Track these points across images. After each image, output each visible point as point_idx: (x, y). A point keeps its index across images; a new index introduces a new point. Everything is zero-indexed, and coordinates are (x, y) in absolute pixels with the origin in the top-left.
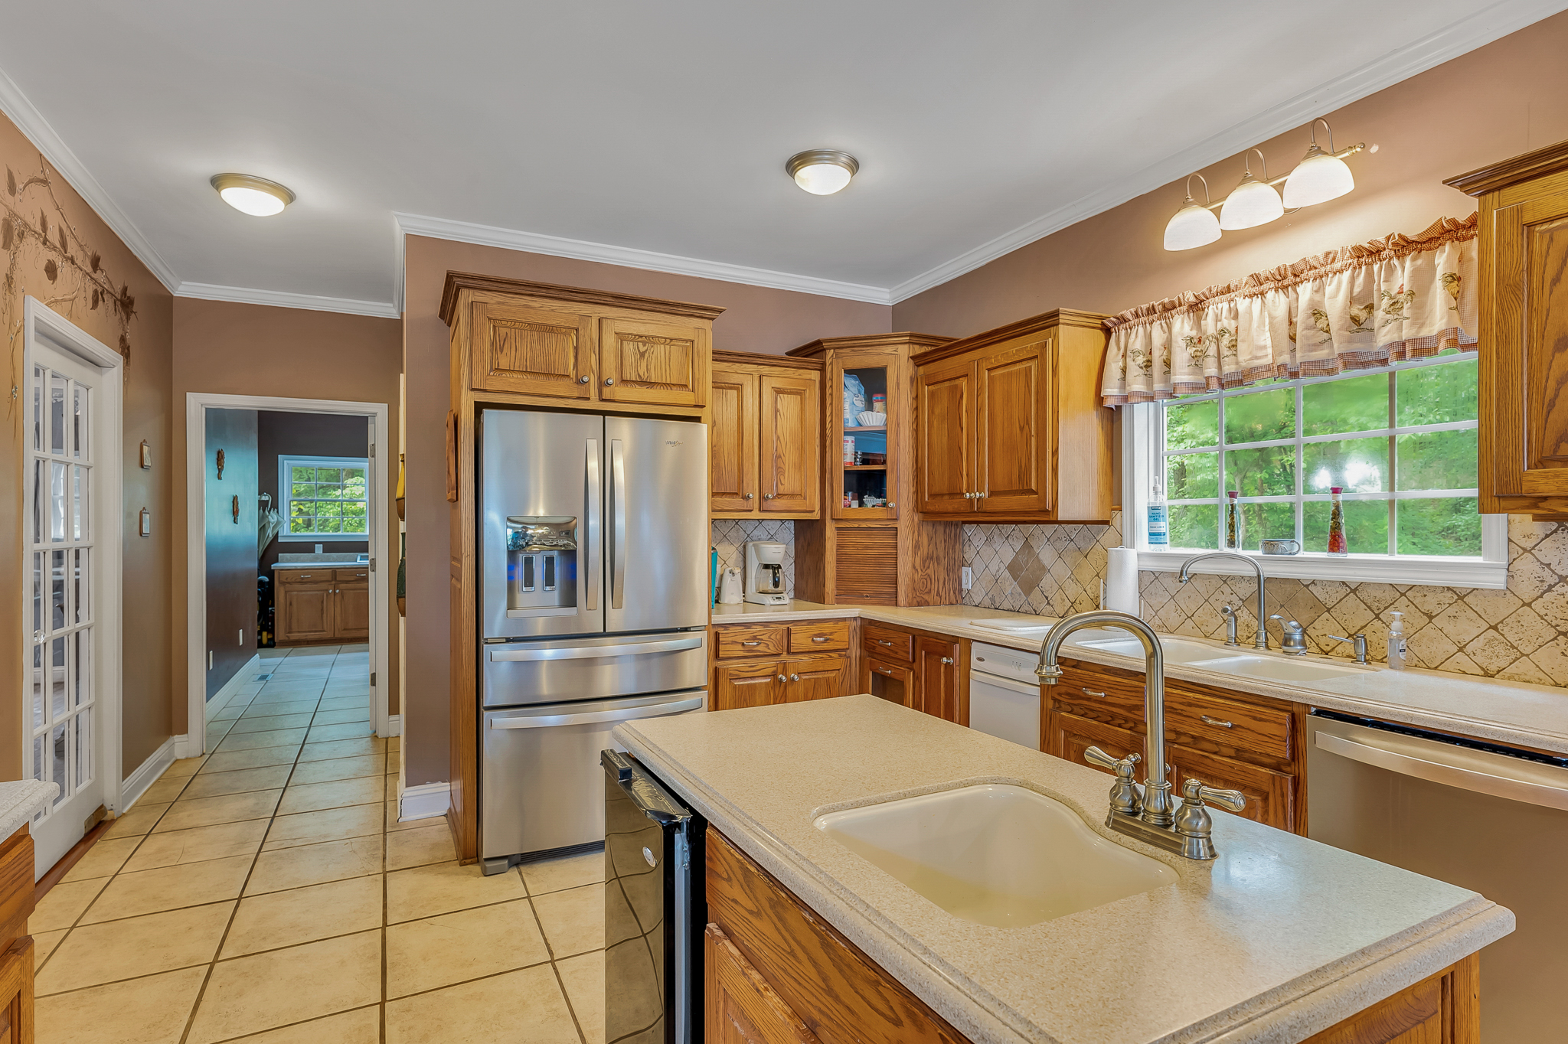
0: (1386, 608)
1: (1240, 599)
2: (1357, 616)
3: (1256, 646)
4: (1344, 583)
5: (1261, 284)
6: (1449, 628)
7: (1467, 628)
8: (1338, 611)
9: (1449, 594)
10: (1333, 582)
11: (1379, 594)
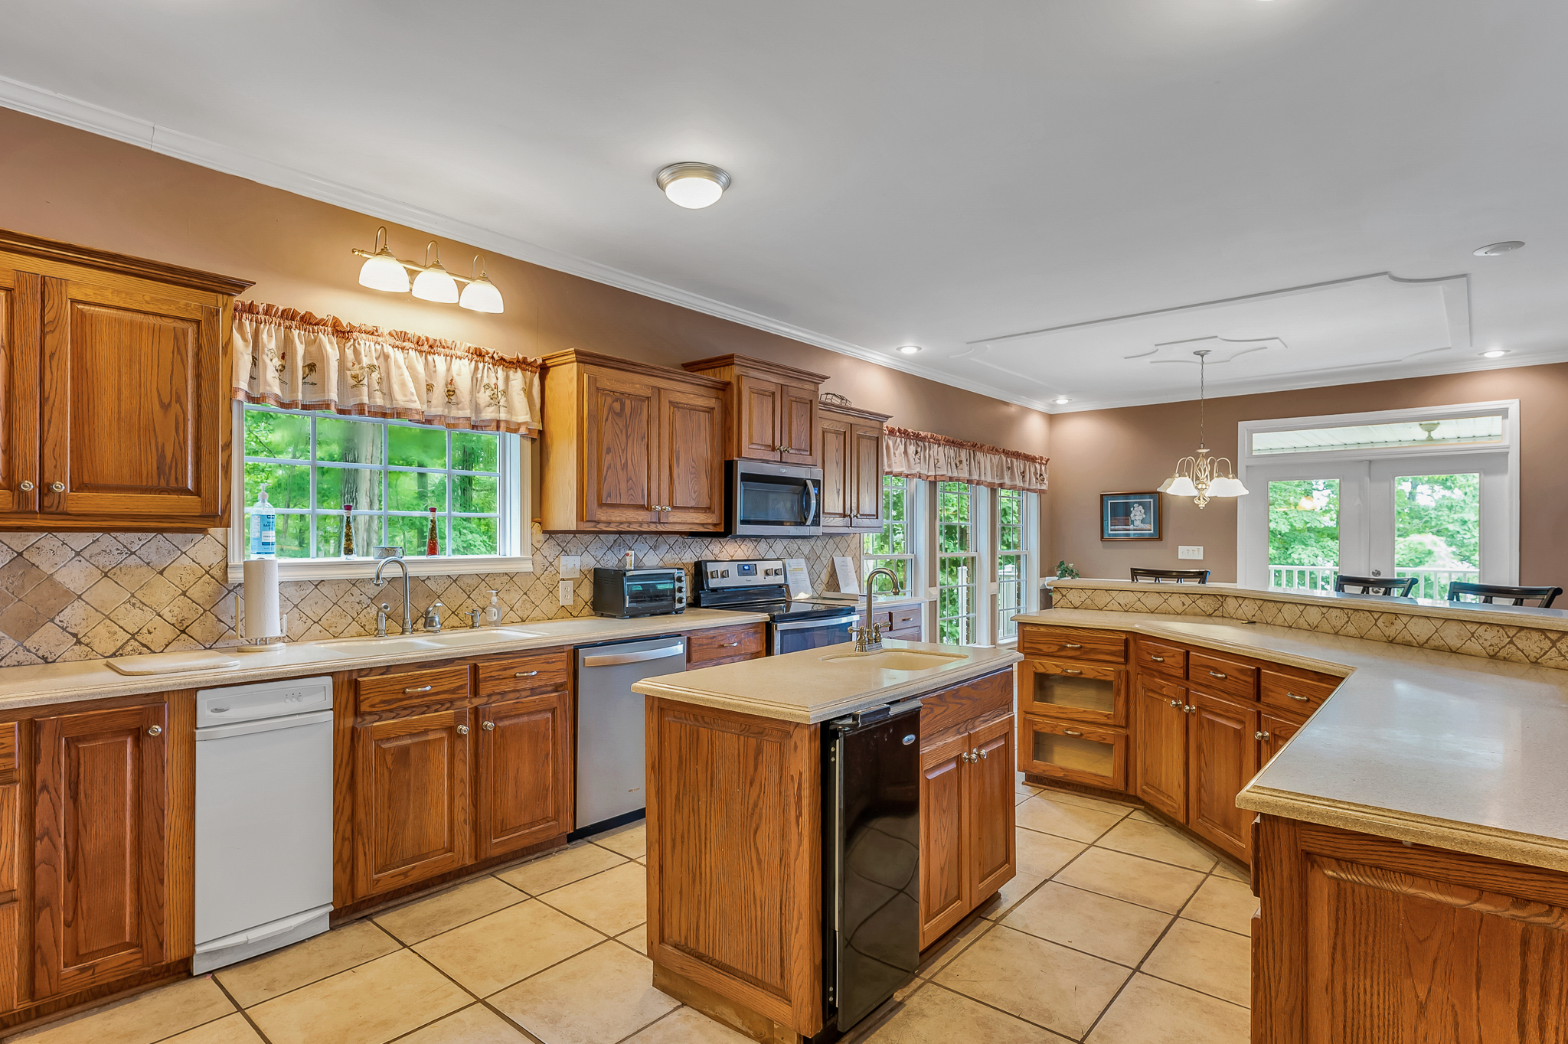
0: (474, 590)
1: (369, 598)
2: (456, 596)
3: (403, 633)
4: (449, 576)
5: (404, 341)
6: (506, 597)
7: (514, 597)
8: (445, 596)
9: (506, 577)
10: (442, 576)
11: (470, 581)
